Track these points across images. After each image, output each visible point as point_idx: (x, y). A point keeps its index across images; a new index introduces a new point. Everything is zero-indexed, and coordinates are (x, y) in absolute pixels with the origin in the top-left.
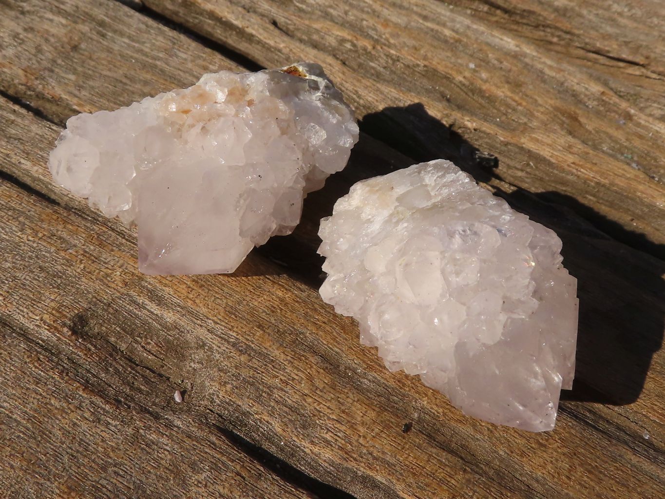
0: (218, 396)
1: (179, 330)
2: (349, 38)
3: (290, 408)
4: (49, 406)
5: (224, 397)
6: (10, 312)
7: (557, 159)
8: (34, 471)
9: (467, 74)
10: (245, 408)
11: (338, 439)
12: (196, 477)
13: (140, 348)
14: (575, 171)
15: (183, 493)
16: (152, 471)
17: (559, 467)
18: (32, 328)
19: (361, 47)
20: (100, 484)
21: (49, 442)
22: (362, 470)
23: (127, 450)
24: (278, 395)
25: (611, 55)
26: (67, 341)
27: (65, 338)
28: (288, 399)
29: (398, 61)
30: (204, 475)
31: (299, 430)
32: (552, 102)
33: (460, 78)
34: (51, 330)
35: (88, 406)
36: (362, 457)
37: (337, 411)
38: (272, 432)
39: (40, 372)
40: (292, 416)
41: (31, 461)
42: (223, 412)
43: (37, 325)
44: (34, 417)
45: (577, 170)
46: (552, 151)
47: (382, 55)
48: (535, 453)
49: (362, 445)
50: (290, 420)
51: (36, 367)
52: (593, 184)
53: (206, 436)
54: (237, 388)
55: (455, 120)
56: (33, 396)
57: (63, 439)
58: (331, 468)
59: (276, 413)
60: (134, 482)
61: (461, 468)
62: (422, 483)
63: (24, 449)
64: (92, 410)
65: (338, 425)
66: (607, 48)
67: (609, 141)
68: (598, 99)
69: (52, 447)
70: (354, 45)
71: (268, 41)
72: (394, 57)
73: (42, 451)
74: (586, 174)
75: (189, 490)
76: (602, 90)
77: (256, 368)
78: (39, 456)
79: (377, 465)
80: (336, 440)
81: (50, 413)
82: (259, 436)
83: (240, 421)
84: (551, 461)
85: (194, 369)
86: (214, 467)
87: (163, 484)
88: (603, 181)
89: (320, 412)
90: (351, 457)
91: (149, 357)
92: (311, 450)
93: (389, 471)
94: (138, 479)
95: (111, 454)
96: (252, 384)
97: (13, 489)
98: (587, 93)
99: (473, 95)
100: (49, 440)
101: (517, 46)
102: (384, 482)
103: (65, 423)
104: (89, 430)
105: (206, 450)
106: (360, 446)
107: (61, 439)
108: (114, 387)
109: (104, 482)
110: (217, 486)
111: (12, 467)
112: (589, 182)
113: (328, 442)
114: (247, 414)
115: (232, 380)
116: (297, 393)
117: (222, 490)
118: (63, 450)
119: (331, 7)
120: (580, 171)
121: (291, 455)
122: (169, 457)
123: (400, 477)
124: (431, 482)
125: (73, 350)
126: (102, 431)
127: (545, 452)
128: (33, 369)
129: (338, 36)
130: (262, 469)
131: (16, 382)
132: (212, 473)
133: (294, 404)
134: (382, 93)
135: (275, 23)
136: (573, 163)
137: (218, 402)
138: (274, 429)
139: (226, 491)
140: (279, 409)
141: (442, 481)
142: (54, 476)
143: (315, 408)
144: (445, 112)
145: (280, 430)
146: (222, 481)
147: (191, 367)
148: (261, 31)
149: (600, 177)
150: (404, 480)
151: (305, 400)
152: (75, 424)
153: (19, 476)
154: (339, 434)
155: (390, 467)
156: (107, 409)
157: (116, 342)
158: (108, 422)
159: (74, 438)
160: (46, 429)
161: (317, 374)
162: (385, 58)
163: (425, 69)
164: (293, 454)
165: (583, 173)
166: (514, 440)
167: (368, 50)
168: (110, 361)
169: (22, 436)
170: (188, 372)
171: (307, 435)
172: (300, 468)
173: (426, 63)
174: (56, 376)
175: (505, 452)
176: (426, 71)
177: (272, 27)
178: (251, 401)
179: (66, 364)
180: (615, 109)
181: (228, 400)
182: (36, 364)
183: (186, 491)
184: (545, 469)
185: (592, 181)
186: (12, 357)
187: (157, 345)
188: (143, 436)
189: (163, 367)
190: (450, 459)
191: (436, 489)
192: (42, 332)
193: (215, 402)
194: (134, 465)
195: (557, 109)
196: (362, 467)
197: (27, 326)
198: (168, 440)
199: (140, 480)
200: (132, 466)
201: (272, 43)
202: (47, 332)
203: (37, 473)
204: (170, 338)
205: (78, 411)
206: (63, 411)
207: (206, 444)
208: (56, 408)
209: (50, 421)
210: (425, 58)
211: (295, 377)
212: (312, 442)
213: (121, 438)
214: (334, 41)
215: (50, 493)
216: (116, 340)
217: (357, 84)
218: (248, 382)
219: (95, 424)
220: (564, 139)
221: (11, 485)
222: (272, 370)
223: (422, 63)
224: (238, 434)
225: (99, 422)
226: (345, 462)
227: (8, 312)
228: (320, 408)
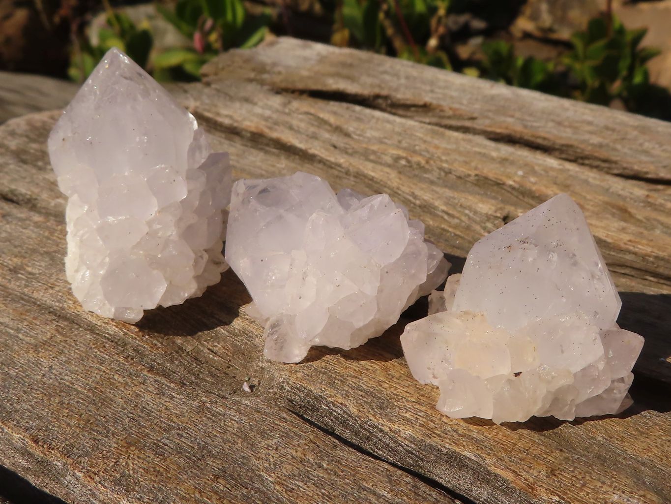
0: (288, 384)
1: (247, 335)
2: (404, 155)
3: (366, 393)
4: (112, 380)
5: (294, 383)
6: (78, 312)
7: (612, 239)
8: (91, 429)
9: (517, 179)
10: (317, 392)
11: (418, 417)
12: (266, 442)
13: (206, 350)
14: (631, 248)
15: (252, 454)
16: (218, 435)
17: (665, 451)
18: (99, 324)
19: (415, 163)
20: (162, 443)
21: (110, 408)
22: (447, 446)
23: (191, 417)
24: (352, 381)
25: (650, 176)
26: (134, 336)
27: (132, 333)
28: (362, 385)
29: (450, 173)
30: (275, 441)
31: (376, 410)
32: (601, 198)
33: (511, 182)
34: (119, 326)
35: (153, 383)
36: (446, 434)
37: (416, 395)
38: (347, 414)
39: (105, 356)
40: (368, 399)
41: (90, 421)
42: (293, 397)
43: (104, 323)
44: (96, 388)
45: (634, 246)
46: (607, 232)
47: (435, 169)
48: (636, 439)
49: (445, 423)
50: (365, 402)
51: (101, 352)
52: (651, 259)
53: (276, 412)
54: (308, 376)
55: (509, 212)
56: (96, 372)
57: (125, 406)
58: (413, 446)
59: (350, 396)
60: (199, 444)
61: (557, 449)
62: (515, 457)
63: (82, 411)
64: (156, 386)
65: (417, 406)
66: (645, 170)
67: (660, 227)
68: (643, 202)
69: (112, 411)
70: (408, 161)
71: (328, 158)
72: (446, 170)
73: (101, 414)
74: (643, 250)
75: (259, 452)
76: (646, 193)
77: (328, 361)
78: (99, 418)
79: (463, 441)
80: (417, 418)
81: (113, 385)
82: (332, 420)
83: (311, 406)
84: (656, 446)
85: (262, 368)
86: (286, 435)
87: (230, 446)
88: (661, 254)
89: (398, 396)
90: (435, 433)
91: (215, 358)
92: (390, 428)
93: (477, 447)
94: (203, 441)
95: (175, 419)
96: (325, 373)
97: (67, 443)
98: (632, 196)
99: (524, 197)
100: (110, 406)
101: (560, 165)
102: (473, 457)
103: (128, 394)
104: (153, 400)
105: (276, 422)
106: (443, 424)
107: (122, 406)
108: (179, 374)
109: (167, 442)
110: (288, 450)
111: (68, 425)
112: (647, 258)
113: (408, 421)
114: (318, 399)
115: (304, 369)
116: (373, 380)
117: (294, 453)
118: (124, 415)
119: (385, 138)
120: (638, 248)
121: (367, 439)
122: (236, 425)
123: (490, 452)
124: (524, 456)
125: (140, 343)
126: (166, 402)
127: (648, 438)
128: (98, 353)
129: (393, 154)
130: (337, 441)
131: (79, 362)
132: (283, 439)
133: (369, 388)
134: (437, 193)
135: (335, 147)
136: (630, 241)
137: (288, 388)
138: (349, 410)
139: (299, 454)
140: (354, 393)
141: (536, 457)
142: (113, 435)
143: (392, 393)
144: (499, 206)
145: (355, 410)
146: (294, 446)
147: (258, 366)
148: (323, 151)
149: (658, 250)
150: (495, 455)
151: (381, 386)
152: (137, 395)
153: (75, 432)
154: (419, 414)
155: (478, 443)
156: (172, 386)
157: (182, 344)
158: (173, 396)
159: (136, 406)
160: (107, 397)
161: (392, 366)
162: (438, 171)
163: (477, 178)
164: (369, 437)
165: (640, 249)
166: (611, 428)
167: (422, 165)
168: (175, 356)
169: (82, 401)
170: (256, 371)
171: (385, 415)
172: (377, 452)
173: (477, 172)
174: (121, 360)
175: (604, 438)
176: (478, 180)
177: (332, 148)
178: (323, 386)
179: (131, 353)
180: (662, 209)
181: (298, 386)
182: (101, 349)
183: (255, 453)
184: (651, 452)
185: (650, 256)
186: (78, 343)
187: (224, 348)
188: (209, 408)
189: (229, 367)
190: (543, 440)
191: (532, 463)
192: (109, 328)
193: (285, 389)
194: (199, 430)
195: (607, 203)
196: (447, 443)
197: (94, 324)
198: (236, 412)
199: (204, 442)
200: (197, 430)
201: (332, 159)
202: (114, 327)
203: (94, 431)
204: (238, 343)
205: (142, 385)
206: (127, 384)
207: (276, 418)
208: (119, 382)
209: (112, 392)
210: (476, 168)
211: (370, 368)
212: (391, 420)
213: (186, 408)
214: (390, 159)
215: (108, 447)
216: (182, 342)
217: (414, 187)
218: (320, 372)
219: (159, 396)
220: (616, 224)
221: (66, 439)
222: (346, 363)
223: (473, 173)
224: (310, 418)
225: (163, 395)
226: (427, 438)
227: (77, 312)
228: (398, 392)
